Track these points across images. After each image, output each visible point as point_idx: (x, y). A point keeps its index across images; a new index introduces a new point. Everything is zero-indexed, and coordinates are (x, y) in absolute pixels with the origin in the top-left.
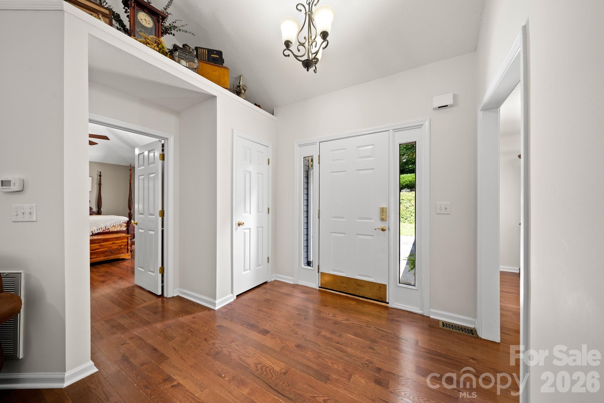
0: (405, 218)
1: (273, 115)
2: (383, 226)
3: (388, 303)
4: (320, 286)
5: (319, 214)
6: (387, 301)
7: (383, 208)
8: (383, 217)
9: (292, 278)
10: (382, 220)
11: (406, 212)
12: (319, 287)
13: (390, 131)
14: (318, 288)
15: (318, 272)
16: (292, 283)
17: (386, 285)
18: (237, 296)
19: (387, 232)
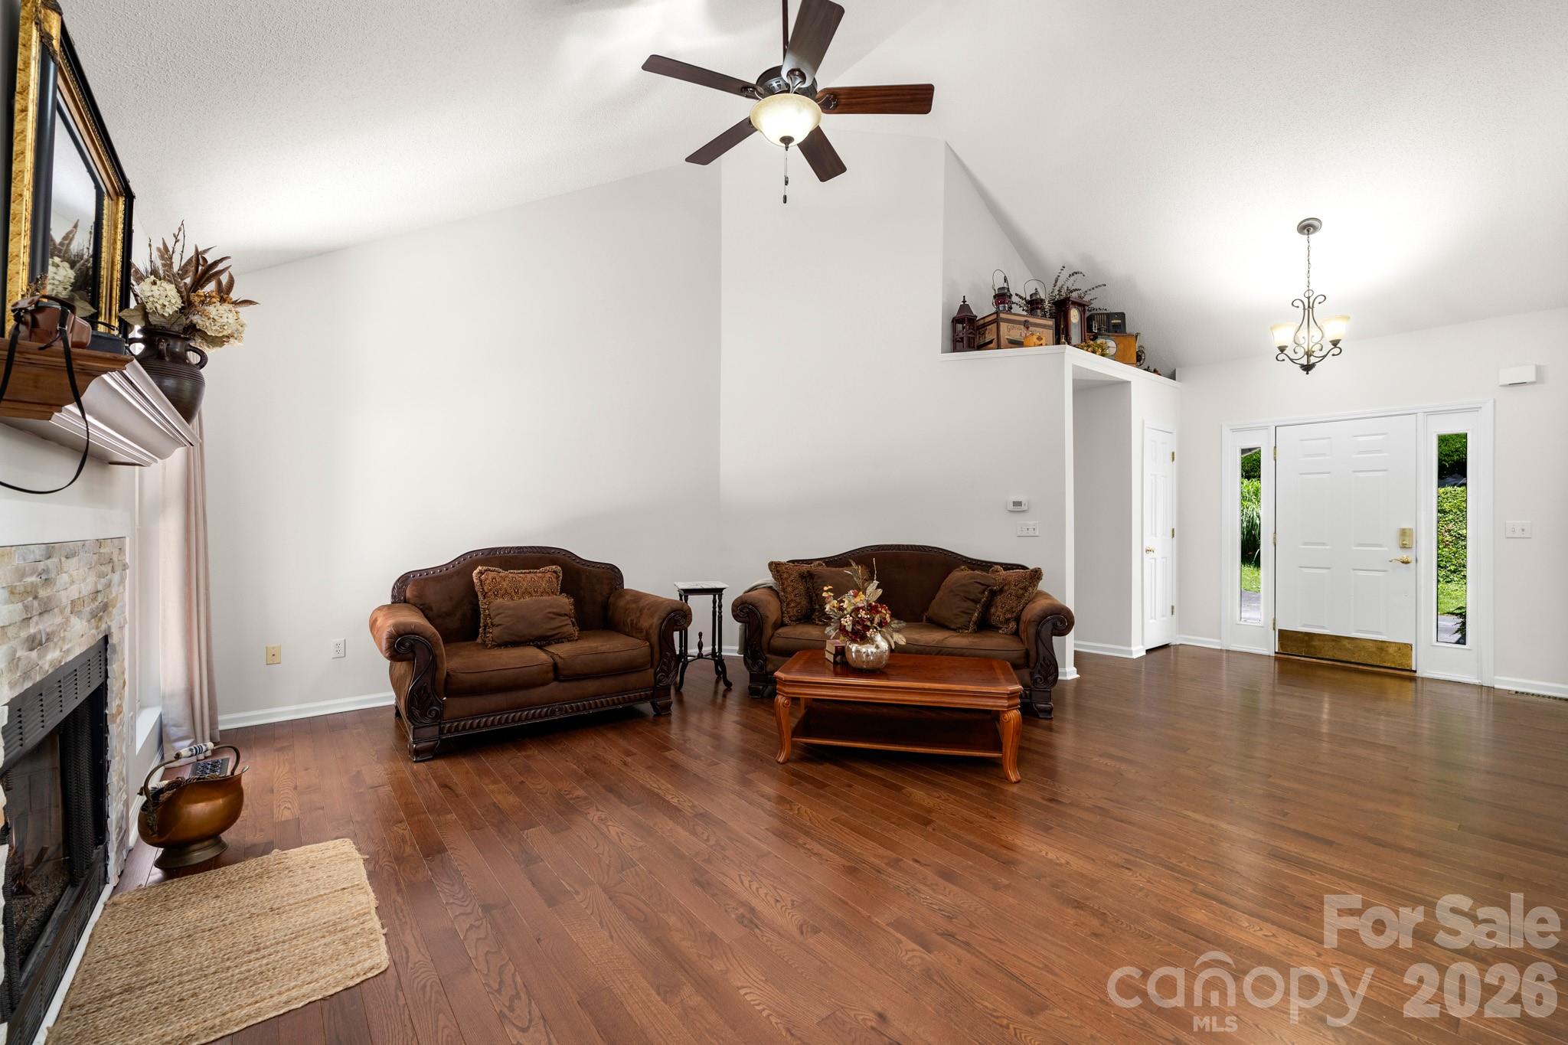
0: (1452, 568)
1: (1174, 379)
2: (1405, 556)
3: (1415, 671)
4: (1277, 651)
5: (1275, 538)
6: (1414, 669)
7: (1403, 530)
8: (1404, 543)
9: (1218, 641)
10: (1404, 547)
11: (1454, 549)
12: (1276, 653)
13: (1418, 414)
14: (1274, 655)
15: (1274, 629)
16: (1219, 648)
17: (1411, 645)
18: (1147, 651)
19: (1412, 565)
